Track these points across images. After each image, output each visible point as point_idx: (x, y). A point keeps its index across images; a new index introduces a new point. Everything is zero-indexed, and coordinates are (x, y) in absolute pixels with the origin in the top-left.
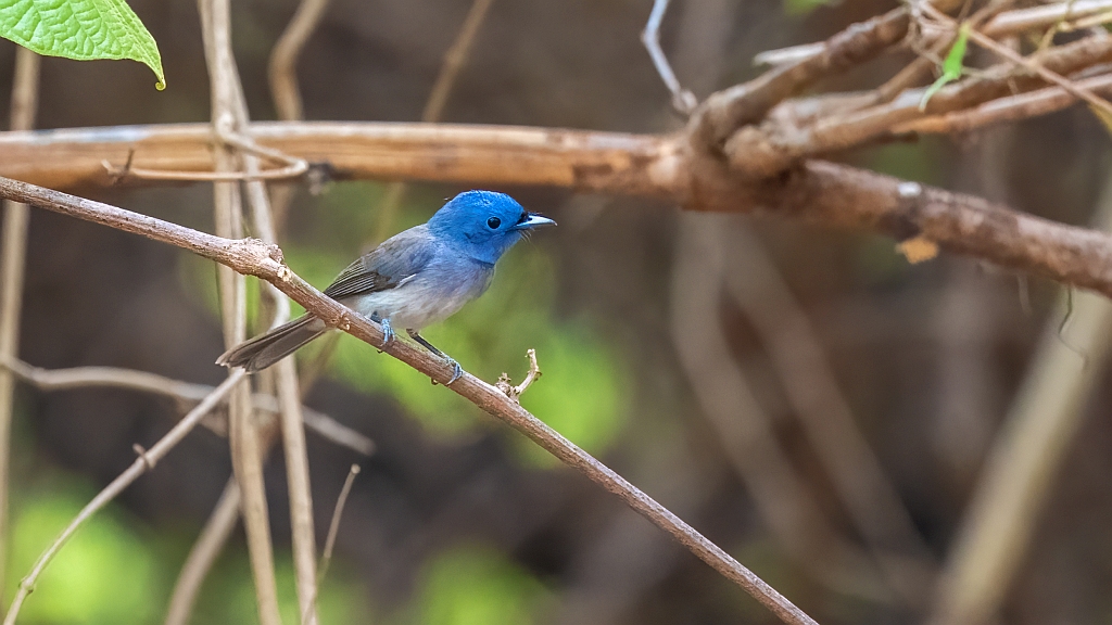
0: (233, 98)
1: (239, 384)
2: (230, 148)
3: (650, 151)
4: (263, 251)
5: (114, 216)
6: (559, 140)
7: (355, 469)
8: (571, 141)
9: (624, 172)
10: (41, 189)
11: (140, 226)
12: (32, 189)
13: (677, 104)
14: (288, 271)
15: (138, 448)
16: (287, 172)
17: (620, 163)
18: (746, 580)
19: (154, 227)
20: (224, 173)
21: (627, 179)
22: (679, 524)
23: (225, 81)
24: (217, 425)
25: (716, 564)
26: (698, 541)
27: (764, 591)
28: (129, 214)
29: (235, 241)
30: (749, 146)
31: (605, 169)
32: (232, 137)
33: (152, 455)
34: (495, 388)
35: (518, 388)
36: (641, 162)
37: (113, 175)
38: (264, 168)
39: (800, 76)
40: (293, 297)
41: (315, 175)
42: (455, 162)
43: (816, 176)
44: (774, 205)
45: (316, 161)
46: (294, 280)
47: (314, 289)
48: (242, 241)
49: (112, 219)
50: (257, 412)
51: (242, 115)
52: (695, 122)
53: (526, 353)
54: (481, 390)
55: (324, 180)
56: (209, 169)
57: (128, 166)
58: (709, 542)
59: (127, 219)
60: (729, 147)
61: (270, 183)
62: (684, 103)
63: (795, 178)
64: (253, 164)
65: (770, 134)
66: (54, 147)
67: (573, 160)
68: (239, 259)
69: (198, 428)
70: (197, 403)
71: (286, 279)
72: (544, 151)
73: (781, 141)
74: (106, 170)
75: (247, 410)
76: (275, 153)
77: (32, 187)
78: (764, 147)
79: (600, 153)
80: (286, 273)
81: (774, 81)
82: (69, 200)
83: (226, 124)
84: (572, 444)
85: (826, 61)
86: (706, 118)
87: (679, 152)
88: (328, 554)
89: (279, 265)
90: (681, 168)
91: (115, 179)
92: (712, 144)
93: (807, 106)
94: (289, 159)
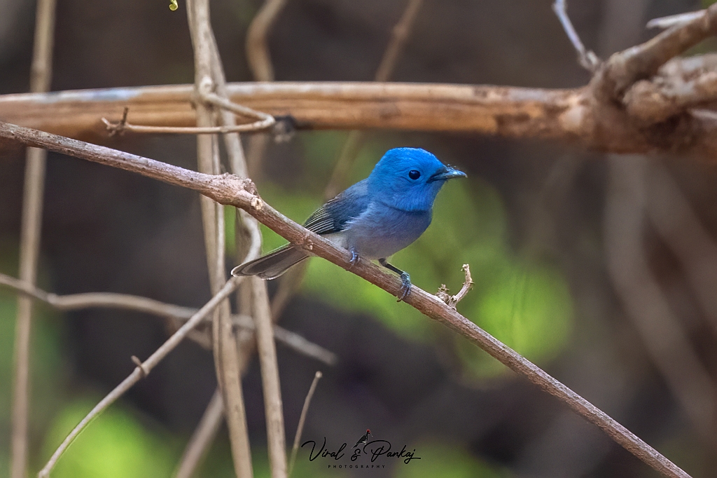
0: (212, 63)
1: (220, 302)
2: (210, 106)
3: (560, 103)
4: (238, 184)
5: (114, 157)
6: (485, 94)
7: (318, 375)
8: (494, 95)
9: (539, 120)
10: (52, 136)
11: (135, 165)
12: (44, 135)
13: (584, 63)
14: (260, 200)
15: (135, 359)
16: (257, 125)
17: (535, 113)
18: (648, 454)
19: (147, 166)
20: (205, 126)
21: (542, 126)
22: (592, 408)
23: (206, 49)
24: (202, 339)
25: (623, 443)
26: (608, 422)
27: (664, 464)
28: (126, 155)
29: (215, 177)
30: (644, 97)
31: (523, 118)
32: (212, 97)
33: (147, 365)
34: (436, 298)
35: (455, 297)
36: (553, 111)
37: (111, 130)
38: (238, 122)
39: (684, 37)
40: (265, 223)
41: (280, 126)
42: (398, 114)
43: (700, 122)
44: (664, 146)
45: (282, 114)
46: (265, 208)
47: (283, 216)
48: (221, 176)
49: (112, 159)
50: (235, 329)
51: (220, 77)
52: (598, 77)
53: (461, 268)
54: (424, 300)
55: (288, 131)
56: (193, 123)
57: (123, 122)
58: (617, 424)
59: (124, 159)
60: (626, 99)
61: (245, 136)
62: (589, 61)
63: (682, 125)
64: (229, 118)
65: (661, 85)
66: (61, 105)
67: (496, 111)
68: (219, 191)
69: (185, 341)
70: (185, 321)
71: (258, 208)
72: (472, 104)
73: (670, 93)
74: (105, 126)
75: (228, 326)
76: (247, 110)
77: (44, 134)
78: (656, 97)
79: (518, 104)
80: (258, 203)
81: (664, 41)
82: (76, 144)
83: (207, 86)
84: (501, 343)
85: (706, 24)
86: (606, 74)
87: (584, 103)
88: (296, 446)
89: (252, 196)
90: (586, 117)
91: (114, 132)
92: (613, 97)
93: (691, 64)
94: (261, 114)
